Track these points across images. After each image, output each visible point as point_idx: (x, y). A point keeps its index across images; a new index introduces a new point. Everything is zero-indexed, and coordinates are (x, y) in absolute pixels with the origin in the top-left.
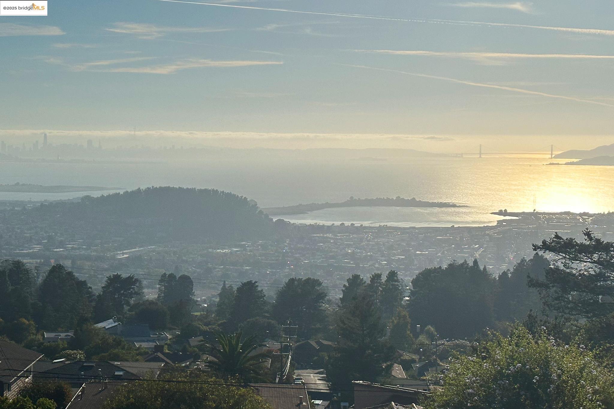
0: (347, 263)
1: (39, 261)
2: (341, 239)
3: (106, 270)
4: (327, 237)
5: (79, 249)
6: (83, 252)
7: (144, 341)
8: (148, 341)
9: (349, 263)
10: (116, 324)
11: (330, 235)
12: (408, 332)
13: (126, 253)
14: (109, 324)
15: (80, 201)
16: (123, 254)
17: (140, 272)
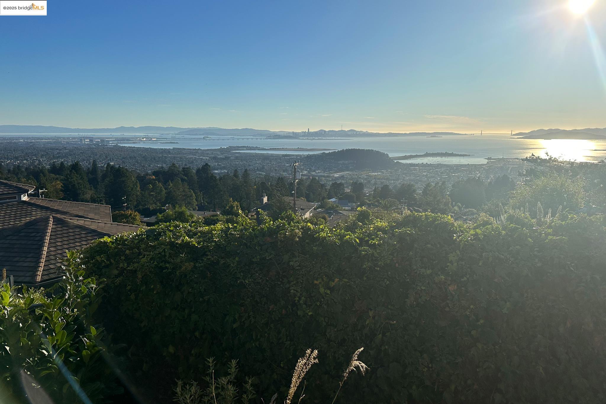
0: (424, 179)
1: (306, 177)
2: (422, 169)
3: (331, 181)
4: (416, 168)
5: (321, 173)
6: (322, 174)
7: (346, 207)
8: (347, 207)
9: (425, 179)
10: (336, 200)
11: (418, 168)
12: (450, 205)
13: (338, 175)
14: (333, 200)
15: (321, 154)
16: (337, 175)
17: (343, 182)
